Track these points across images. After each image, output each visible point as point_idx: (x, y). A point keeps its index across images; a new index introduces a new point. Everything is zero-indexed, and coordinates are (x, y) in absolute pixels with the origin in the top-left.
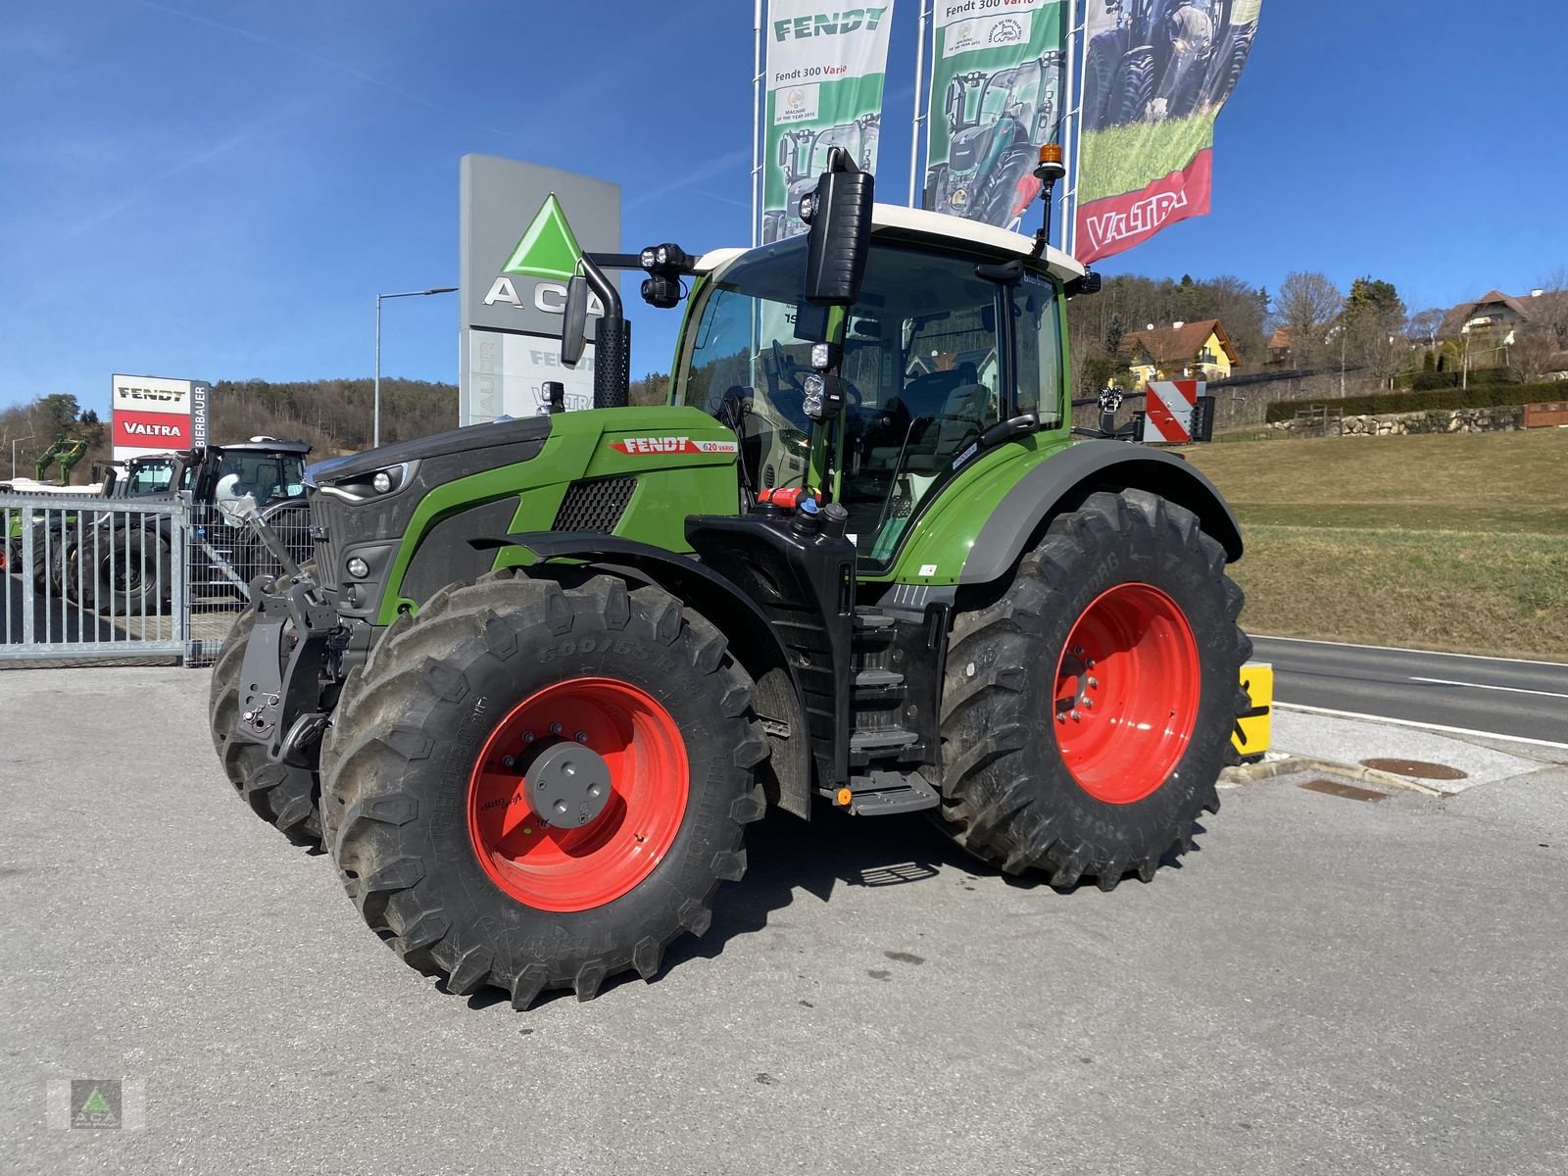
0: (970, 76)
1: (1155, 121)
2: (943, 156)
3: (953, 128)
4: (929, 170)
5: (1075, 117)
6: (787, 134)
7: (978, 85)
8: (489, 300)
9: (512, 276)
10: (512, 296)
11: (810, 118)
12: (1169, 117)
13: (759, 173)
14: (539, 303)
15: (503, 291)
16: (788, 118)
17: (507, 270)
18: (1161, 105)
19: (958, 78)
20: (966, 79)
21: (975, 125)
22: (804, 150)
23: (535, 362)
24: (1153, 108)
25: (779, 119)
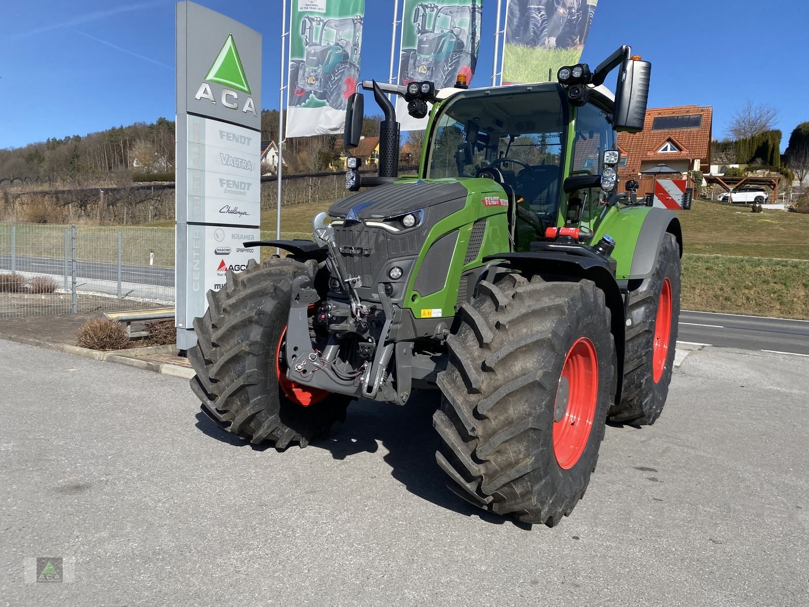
0: (429, 6)
1: (550, 48)
2: (413, 45)
3: (419, 32)
4: (402, 51)
5: (501, 35)
6: (306, 17)
7: (433, 11)
8: (198, 96)
9: (210, 83)
10: (210, 96)
11: (320, 11)
12: (557, 47)
13: (287, 37)
14: (224, 102)
15: (205, 92)
16: (307, 8)
17: (207, 79)
18: (553, 40)
19: (422, 5)
20: (427, 7)
21: (431, 32)
22: (317, 29)
23: (222, 138)
24: (549, 42)
25: (302, 8)
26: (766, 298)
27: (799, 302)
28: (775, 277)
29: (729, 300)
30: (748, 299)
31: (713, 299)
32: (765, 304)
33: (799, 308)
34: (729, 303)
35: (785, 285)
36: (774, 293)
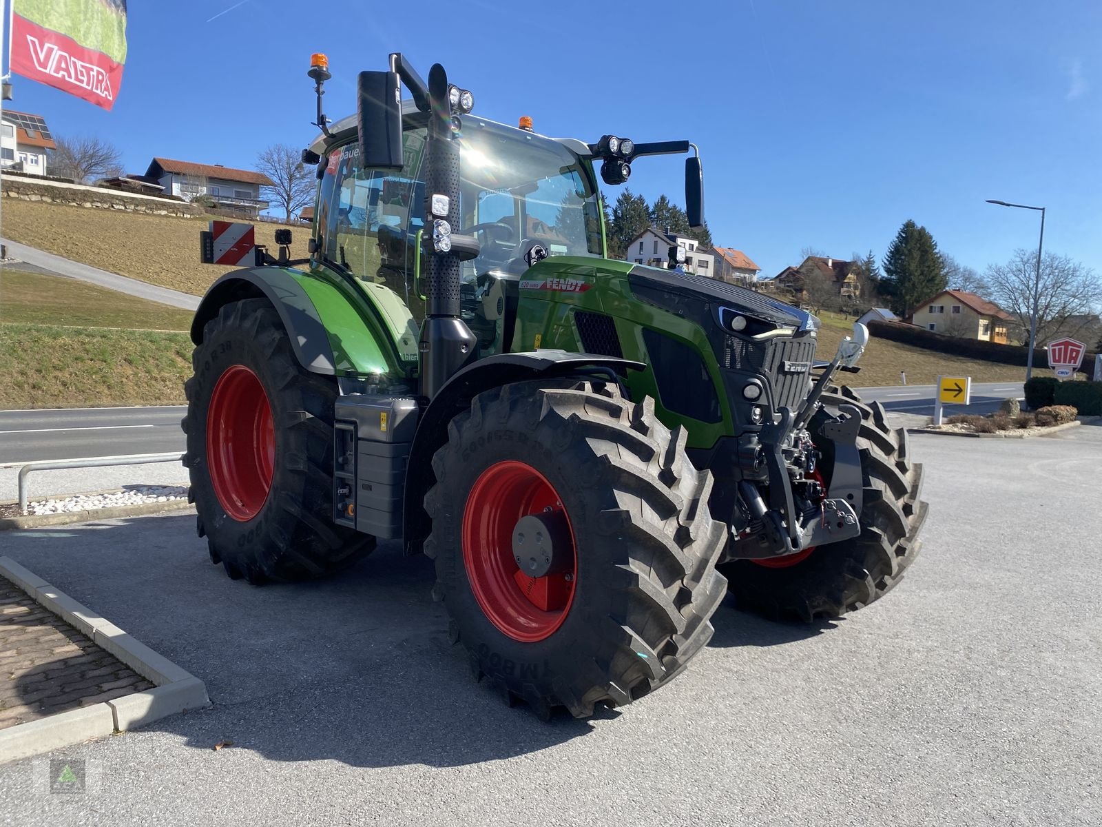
26: (88, 382)
27: (130, 383)
28: (87, 351)
29: (40, 388)
30: (64, 384)
31: (14, 389)
32: (90, 389)
33: (132, 391)
34: (40, 392)
35: (105, 362)
36: (96, 373)
